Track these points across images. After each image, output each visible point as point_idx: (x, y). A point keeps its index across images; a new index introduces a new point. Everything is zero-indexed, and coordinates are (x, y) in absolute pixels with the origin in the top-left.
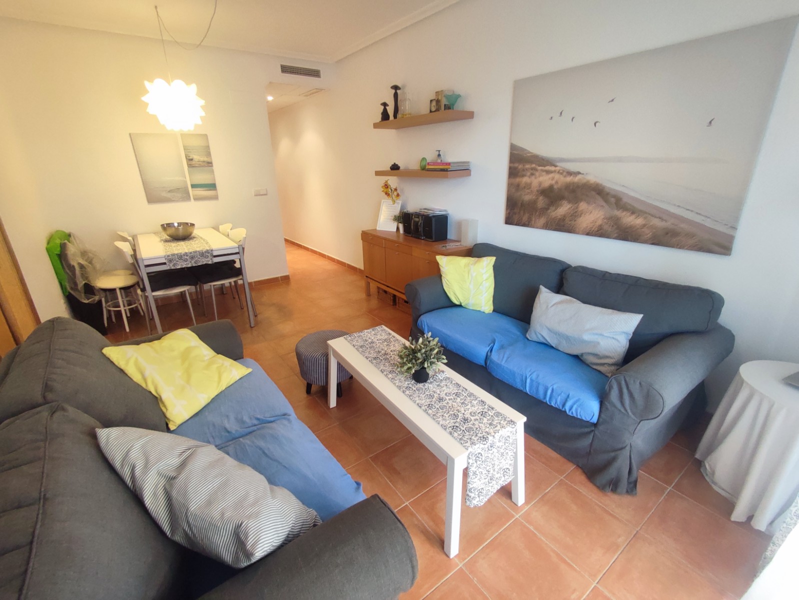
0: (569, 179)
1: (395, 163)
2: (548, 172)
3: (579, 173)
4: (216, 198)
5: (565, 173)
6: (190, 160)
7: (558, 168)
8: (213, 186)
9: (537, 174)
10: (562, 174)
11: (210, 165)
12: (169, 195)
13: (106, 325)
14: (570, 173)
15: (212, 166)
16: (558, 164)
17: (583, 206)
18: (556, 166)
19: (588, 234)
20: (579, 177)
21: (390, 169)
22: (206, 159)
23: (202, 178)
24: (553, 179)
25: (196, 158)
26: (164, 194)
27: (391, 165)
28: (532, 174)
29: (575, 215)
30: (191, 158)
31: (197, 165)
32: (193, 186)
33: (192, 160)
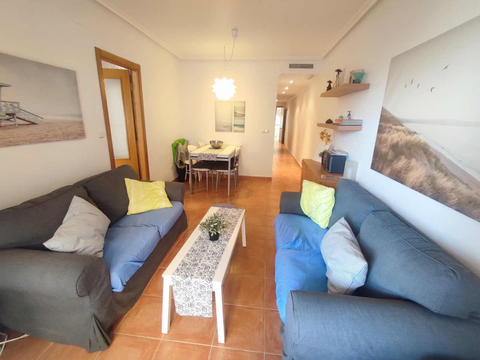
0: (409, 138)
1: (329, 119)
2: (398, 131)
3: (415, 133)
4: (243, 132)
5: (407, 132)
6: (235, 113)
7: (403, 128)
8: (243, 126)
9: (392, 131)
10: (405, 133)
11: (244, 116)
12: (224, 129)
13: (186, 179)
14: (410, 133)
15: (245, 116)
16: (404, 124)
17: (413, 162)
18: (402, 126)
19: (413, 188)
20: (415, 136)
21: (325, 123)
22: (242, 113)
23: (239, 122)
24: (400, 136)
25: (238, 112)
26: (222, 128)
27: (327, 120)
28: (389, 132)
29: (408, 169)
30: (236, 112)
31: (238, 116)
32: (235, 125)
33: (236, 113)
